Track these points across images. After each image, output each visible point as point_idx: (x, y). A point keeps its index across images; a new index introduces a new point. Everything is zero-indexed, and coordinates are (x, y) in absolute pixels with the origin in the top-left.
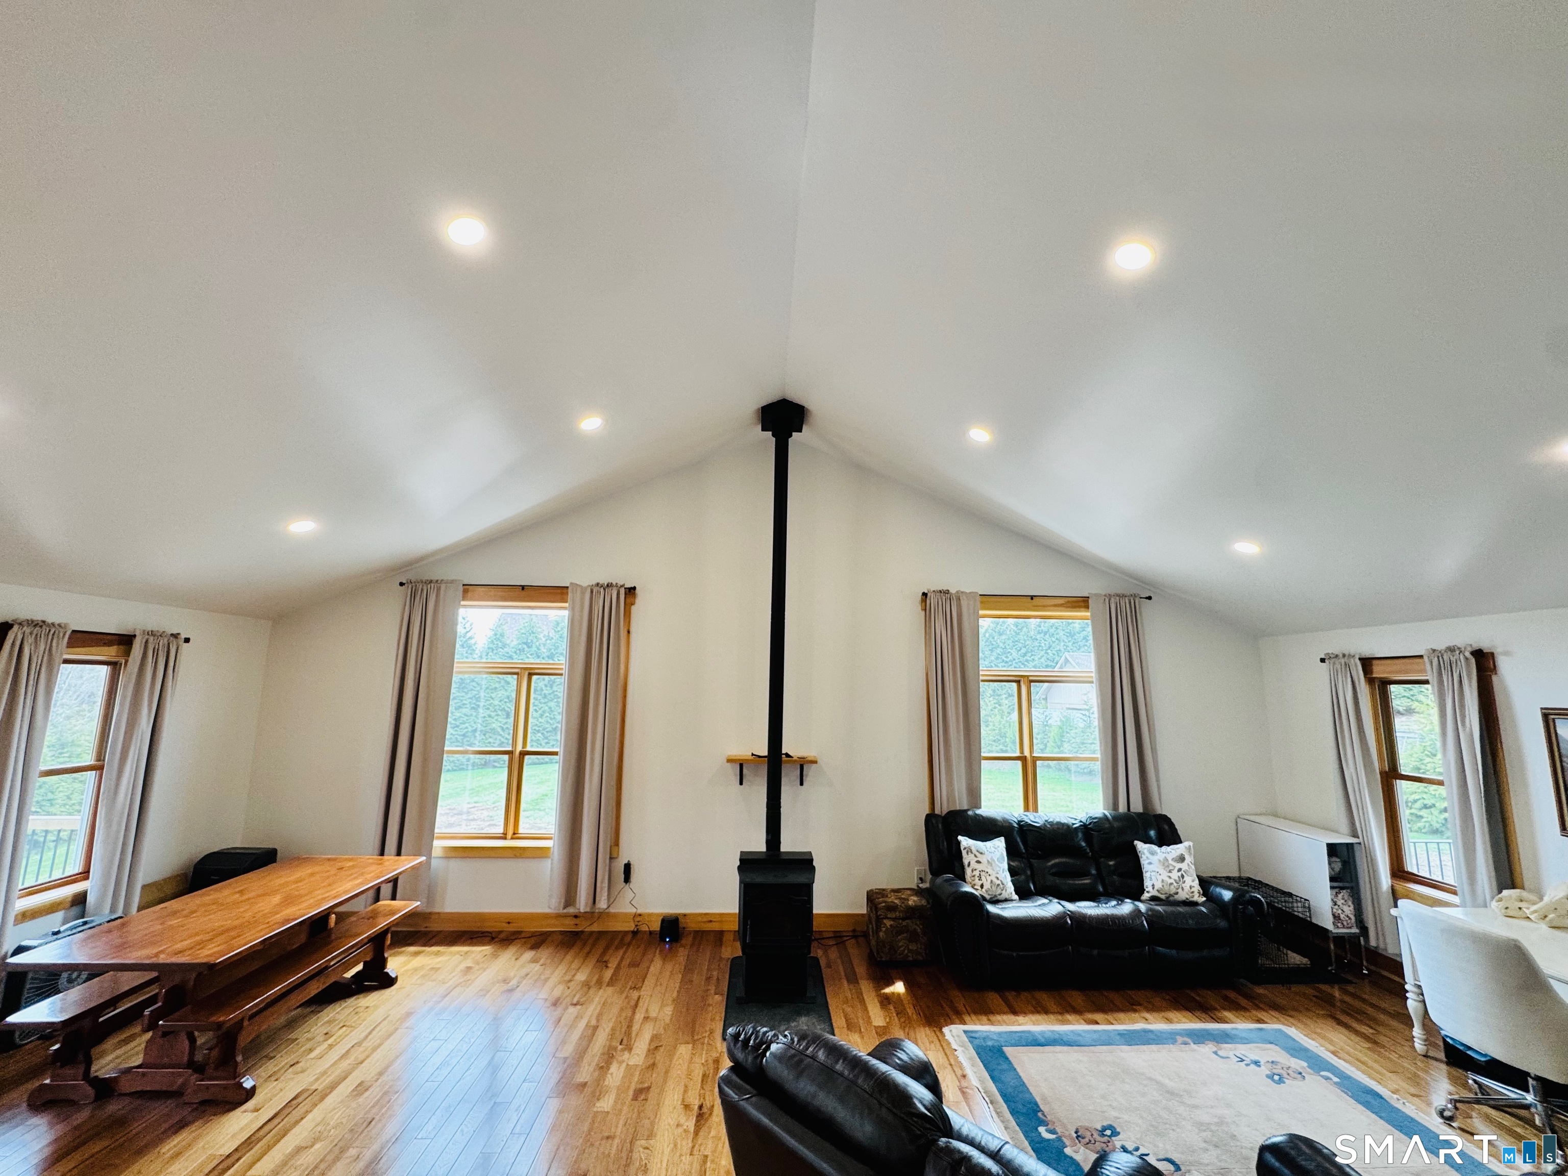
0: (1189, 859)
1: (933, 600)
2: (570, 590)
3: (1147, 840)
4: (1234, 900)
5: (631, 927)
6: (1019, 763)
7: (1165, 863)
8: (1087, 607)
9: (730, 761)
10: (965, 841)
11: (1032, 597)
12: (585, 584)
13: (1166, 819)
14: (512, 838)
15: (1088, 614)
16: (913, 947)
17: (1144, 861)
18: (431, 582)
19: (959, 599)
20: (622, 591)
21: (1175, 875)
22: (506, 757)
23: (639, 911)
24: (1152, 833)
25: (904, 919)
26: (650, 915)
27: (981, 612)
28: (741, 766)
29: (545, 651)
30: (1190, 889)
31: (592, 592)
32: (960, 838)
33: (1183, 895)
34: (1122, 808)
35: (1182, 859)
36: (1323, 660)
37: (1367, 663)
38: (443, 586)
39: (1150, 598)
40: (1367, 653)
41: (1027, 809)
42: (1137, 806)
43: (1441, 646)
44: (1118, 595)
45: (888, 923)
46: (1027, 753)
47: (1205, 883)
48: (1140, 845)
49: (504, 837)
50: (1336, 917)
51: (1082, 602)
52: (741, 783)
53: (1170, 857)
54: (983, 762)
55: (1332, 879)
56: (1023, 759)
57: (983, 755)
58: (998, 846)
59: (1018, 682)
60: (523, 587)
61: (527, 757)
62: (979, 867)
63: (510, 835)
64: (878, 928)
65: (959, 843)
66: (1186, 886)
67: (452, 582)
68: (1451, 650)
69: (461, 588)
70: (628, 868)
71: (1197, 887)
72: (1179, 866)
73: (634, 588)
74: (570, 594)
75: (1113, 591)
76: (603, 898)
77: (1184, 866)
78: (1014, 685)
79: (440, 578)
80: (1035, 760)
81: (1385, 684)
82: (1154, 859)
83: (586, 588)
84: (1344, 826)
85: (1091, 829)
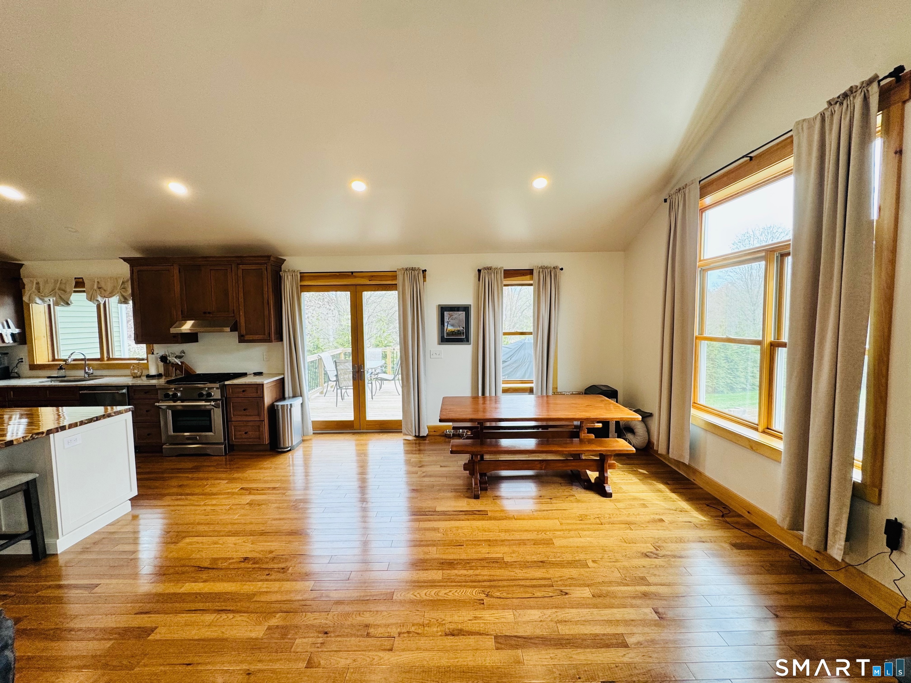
14: (764, 432)
18: (680, 189)
22: (758, 347)
31: (823, 118)
38: (687, 190)
49: (756, 428)
63: (761, 428)
67: (693, 182)
69: (698, 185)
76: (837, 546)
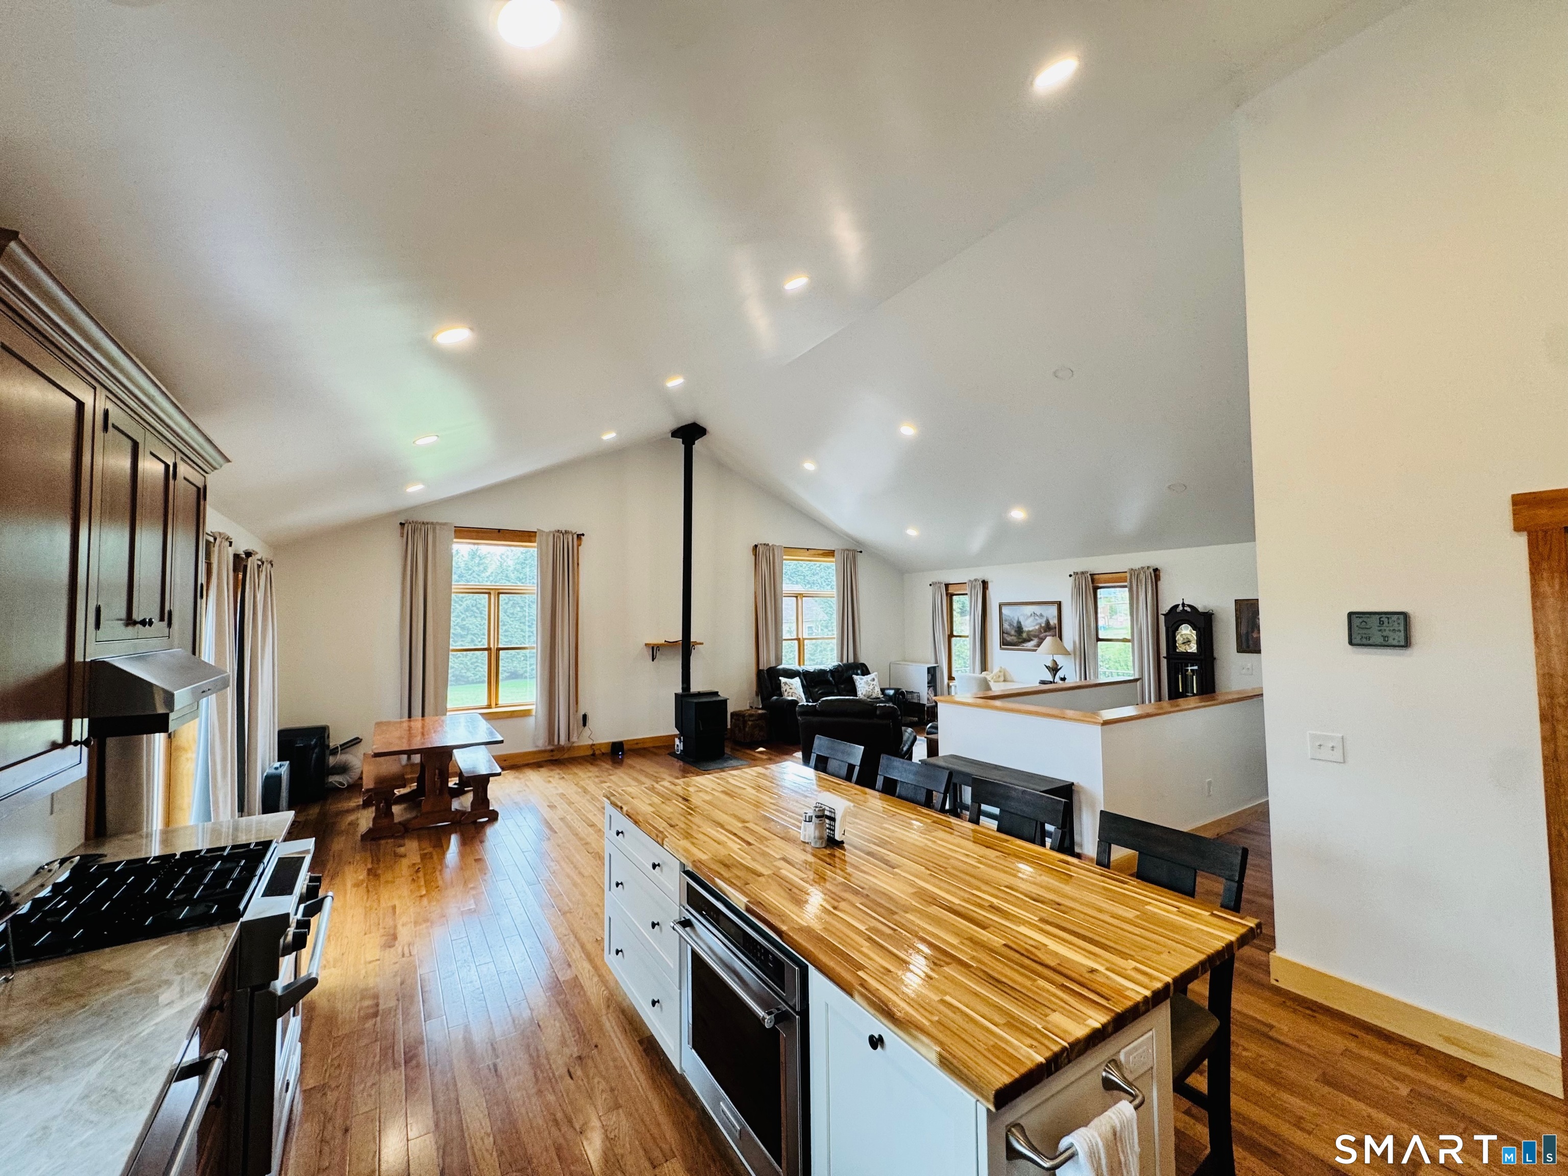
0: (876, 680)
1: (761, 549)
2: (537, 534)
3: (857, 674)
4: (895, 694)
5: (590, 752)
6: (796, 642)
7: (867, 683)
8: (833, 556)
9: (646, 645)
10: (783, 679)
11: (808, 549)
12: (547, 530)
13: (864, 665)
14: (496, 707)
15: (834, 559)
16: (761, 734)
17: (857, 684)
18: (427, 523)
19: (773, 550)
20: (575, 536)
21: (871, 687)
22: (486, 652)
23: (594, 743)
24: (859, 672)
25: (757, 720)
26: (601, 744)
27: (784, 557)
28: (653, 648)
29: (513, 578)
30: (877, 693)
31: (554, 536)
32: (780, 678)
33: (874, 696)
34: (845, 661)
35: (874, 680)
36: (930, 585)
37: (947, 586)
38: (438, 527)
39: (861, 552)
40: (947, 582)
41: (799, 665)
42: (851, 660)
43: (972, 579)
44: (848, 550)
45: (750, 723)
46: (800, 637)
47: (883, 690)
48: (855, 677)
49: (489, 707)
50: (928, 699)
51: (830, 553)
52: (653, 660)
53: (869, 680)
54: (784, 642)
55: (928, 683)
56: (798, 639)
57: (784, 638)
58: (796, 682)
59: (797, 597)
60: (499, 530)
61: (501, 652)
62: (791, 691)
63: (493, 705)
64: (745, 727)
65: (780, 680)
66: (876, 691)
67: (445, 524)
68: (976, 580)
69: (454, 529)
70: (585, 717)
71: (880, 692)
72: (872, 683)
73: (583, 535)
74: (537, 538)
75: (845, 547)
77: (874, 683)
78: (795, 599)
79: (435, 521)
80: (804, 639)
81: (952, 595)
82: (862, 682)
83: (548, 534)
84: (933, 660)
85: (835, 672)
